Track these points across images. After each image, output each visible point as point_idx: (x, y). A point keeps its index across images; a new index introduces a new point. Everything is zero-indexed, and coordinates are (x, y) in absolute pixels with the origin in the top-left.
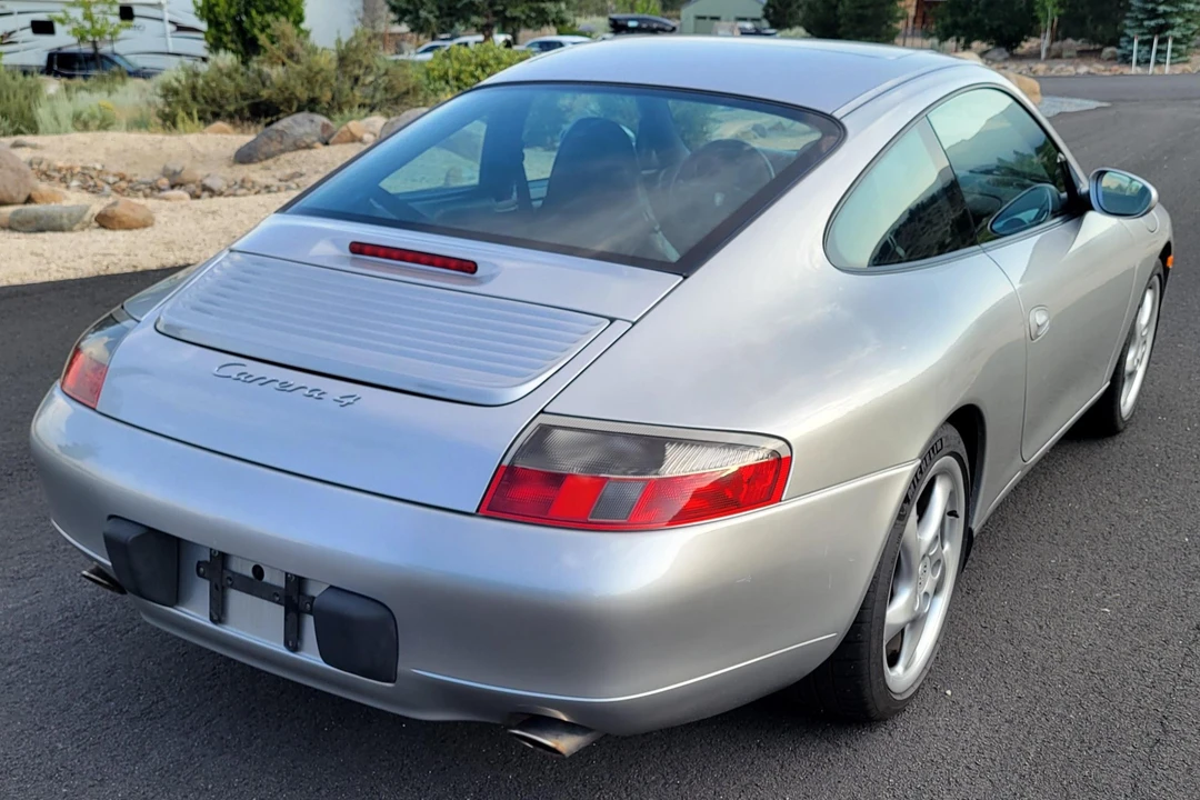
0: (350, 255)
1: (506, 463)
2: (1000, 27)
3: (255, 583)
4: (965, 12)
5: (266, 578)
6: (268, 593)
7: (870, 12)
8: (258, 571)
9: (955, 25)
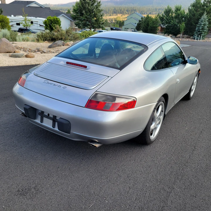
0: (66, 64)
1: (90, 99)
2: (174, 32)
3: (48, 116)
4: (168, 30)
5: (50, 116)
6: (50, 118)
7: (153, 29)
8: (49, 115)
9: (167, 32)
